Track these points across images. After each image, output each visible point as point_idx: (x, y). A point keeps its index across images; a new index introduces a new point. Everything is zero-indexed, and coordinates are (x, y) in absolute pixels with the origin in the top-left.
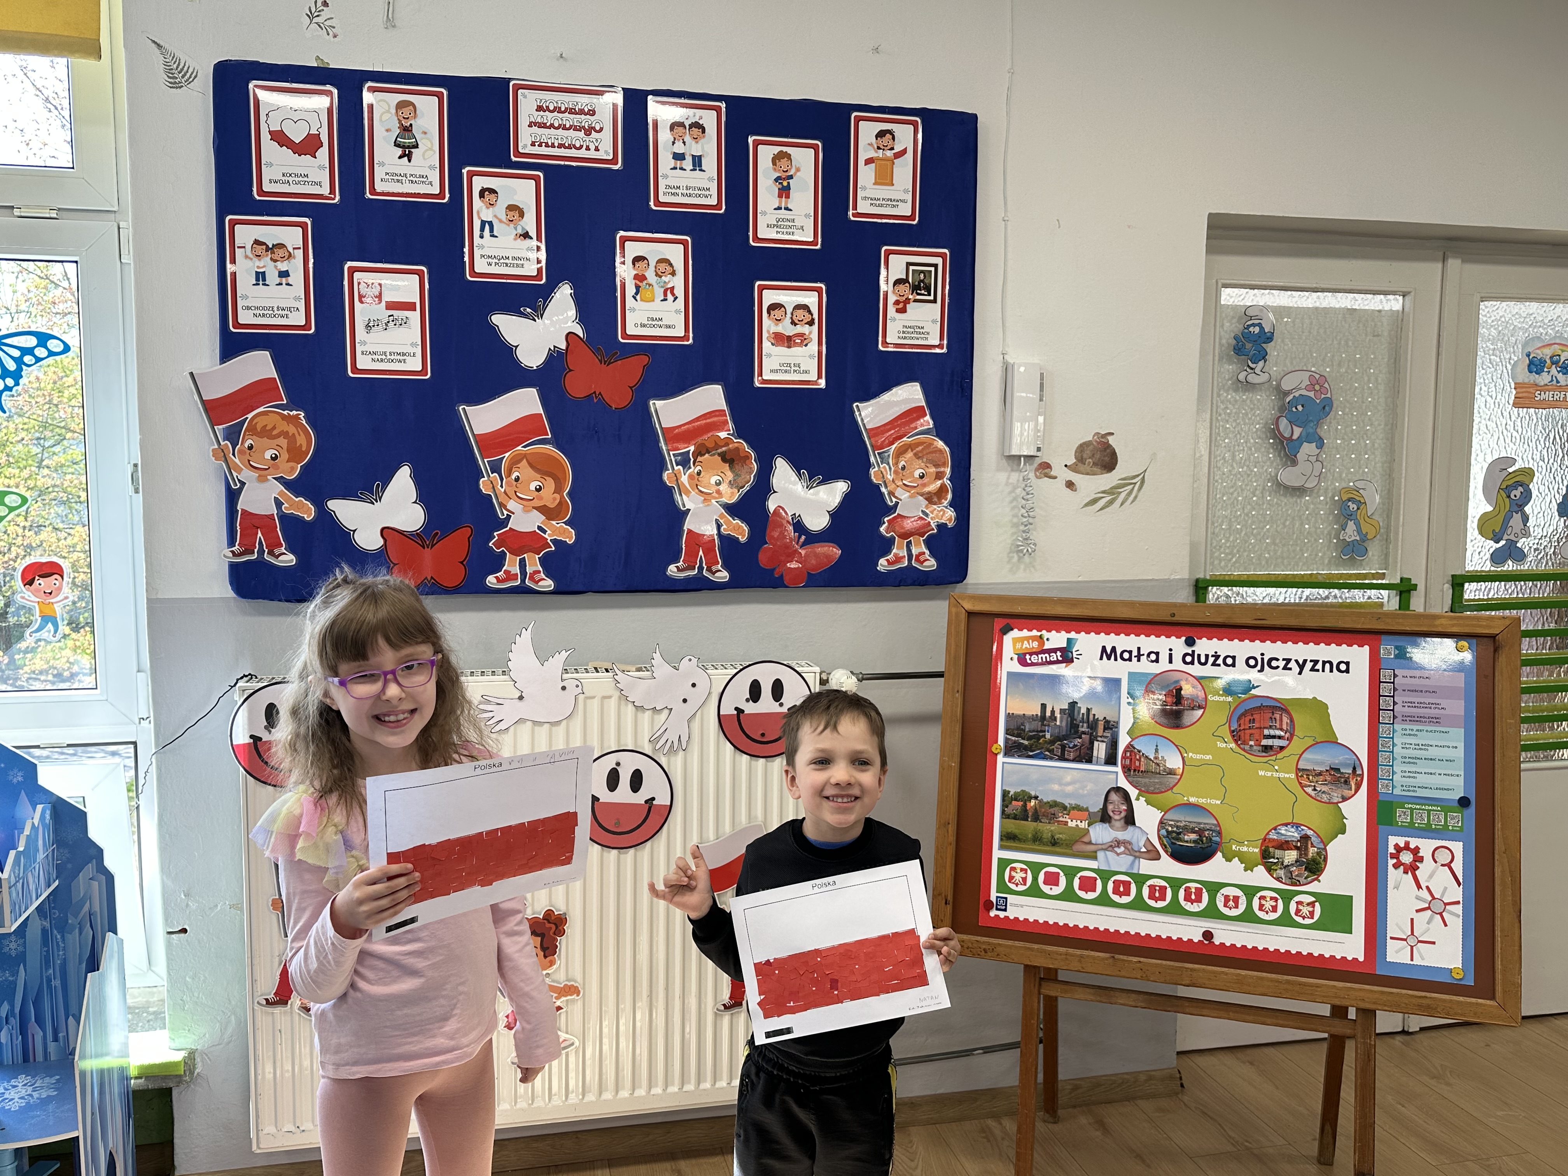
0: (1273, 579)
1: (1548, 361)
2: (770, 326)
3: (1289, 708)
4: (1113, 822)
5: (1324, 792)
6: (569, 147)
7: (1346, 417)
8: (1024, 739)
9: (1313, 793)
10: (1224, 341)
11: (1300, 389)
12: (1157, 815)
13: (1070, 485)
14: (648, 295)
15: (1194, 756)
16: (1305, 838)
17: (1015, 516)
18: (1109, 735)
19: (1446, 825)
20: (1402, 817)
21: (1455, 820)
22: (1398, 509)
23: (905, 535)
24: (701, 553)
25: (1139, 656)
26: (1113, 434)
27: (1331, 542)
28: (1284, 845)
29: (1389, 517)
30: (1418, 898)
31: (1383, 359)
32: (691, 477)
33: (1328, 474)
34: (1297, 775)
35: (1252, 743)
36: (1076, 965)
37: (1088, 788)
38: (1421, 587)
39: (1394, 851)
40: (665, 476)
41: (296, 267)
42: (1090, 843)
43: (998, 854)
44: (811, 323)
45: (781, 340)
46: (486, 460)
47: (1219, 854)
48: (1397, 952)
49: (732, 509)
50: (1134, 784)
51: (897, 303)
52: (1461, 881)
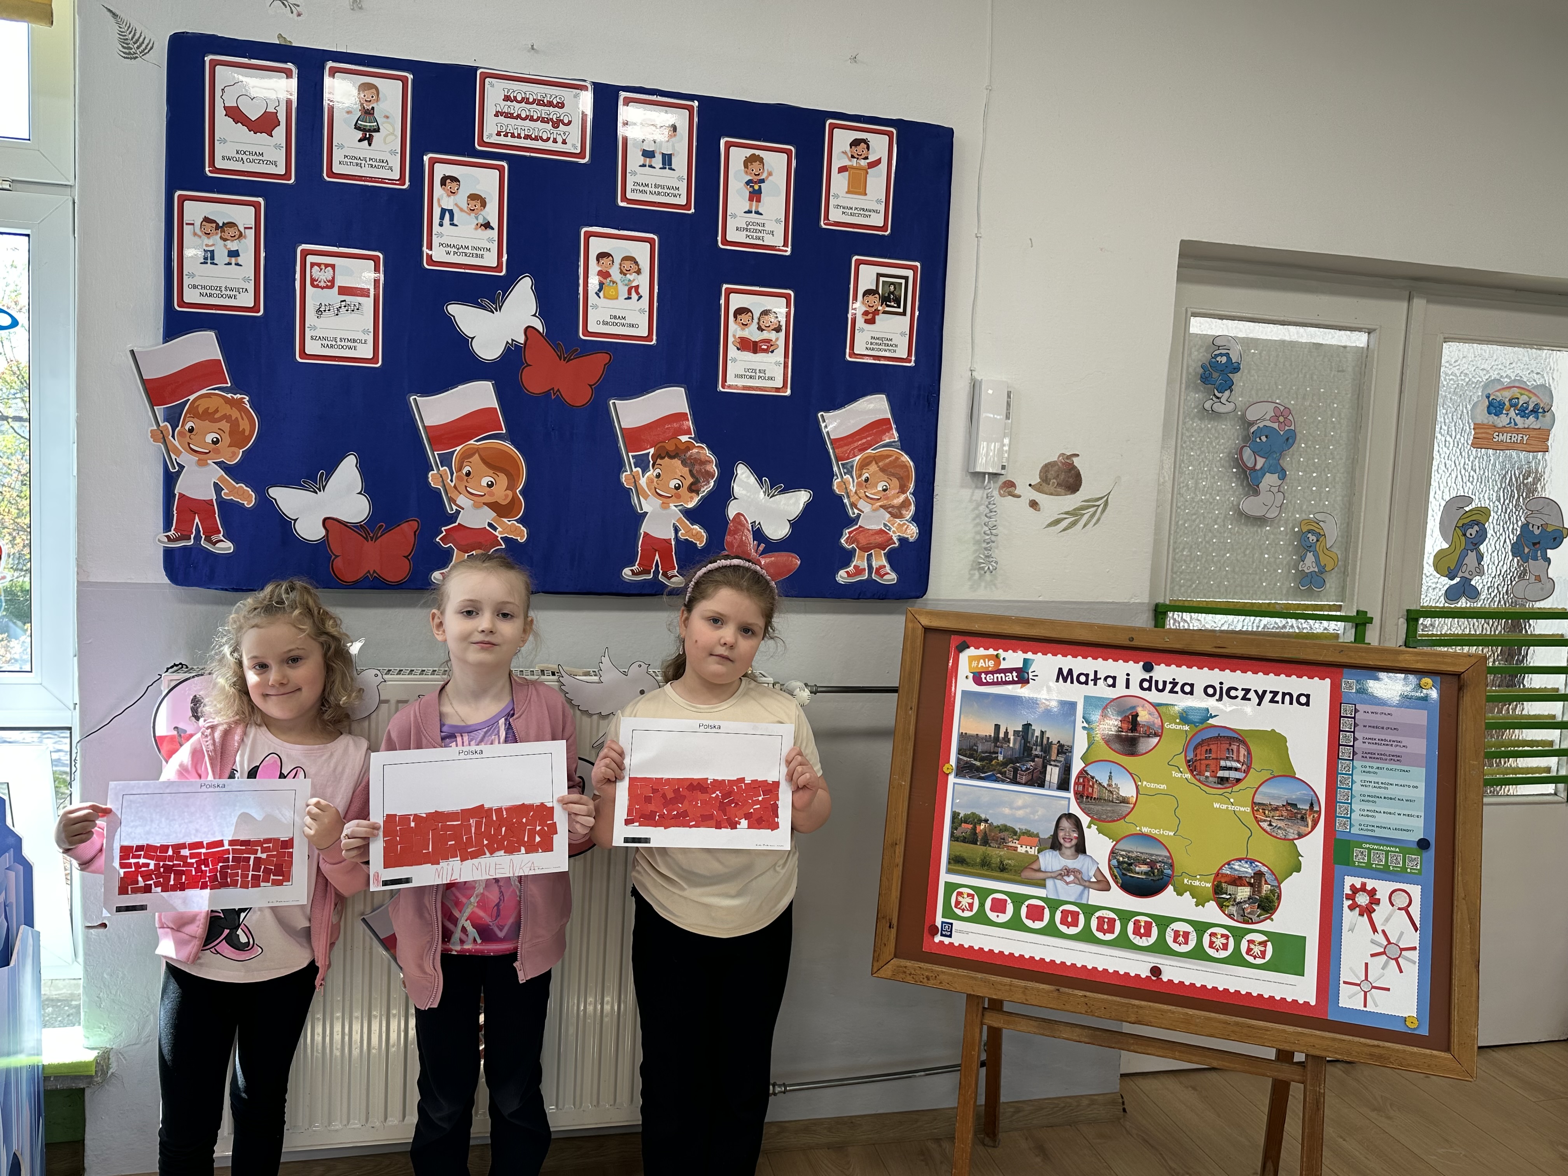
0: (1232, 607)
1: (1507, 404)
2: (736, 330)
3: (1247, 740)
4: (1063, 849)
5: (1279, 828)
6: (536, 139)
7: (1309, 450)
8: (976, 760)
9: (1268, 829)
10: (1191, 370)
11: (1264, 420)
12: (1108, 844)
13: (1034, 504)
14: (612, 292)
15: (1149, 785)
16: (1259, 875)
17: (978, 533)
18: (1062, 759)
19: (1404, 868)
20: (1359, 857)
21: (1415, 862)
22: (1357, 542)
23: (864, 549)
24: (657, 557)
25: (1096, 680)
26: (1078, 455)
27: (1290, 572)
28: (1237, 881)
29: (1347, 550)
30: (1373, 942)
31: (1347, 394)
32: (650, 481)
33: (1289, 504)
34: (1253, 808)
35: (1207, 774)
36: (1019, 996)
37: (1039, 813)
38: (1377, 621)
39: (1350, 892)
40: (624, 477)
41: (247, 247)
42: (1039, 870)
43: (945, 877)
44: (778, 330)
45: (746, 345)
46: (436, 453)
47: (1170, 888)
48: (1350, 997)
49: (691, 515)
50: (1086, 810)
51: (866, 313)
52: (1418, 926)
